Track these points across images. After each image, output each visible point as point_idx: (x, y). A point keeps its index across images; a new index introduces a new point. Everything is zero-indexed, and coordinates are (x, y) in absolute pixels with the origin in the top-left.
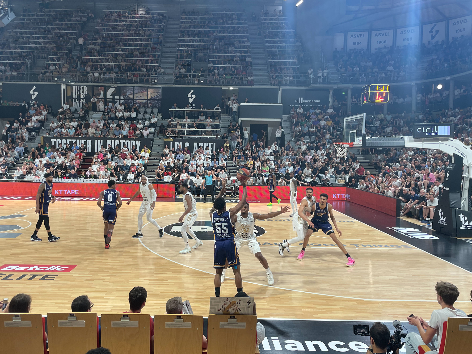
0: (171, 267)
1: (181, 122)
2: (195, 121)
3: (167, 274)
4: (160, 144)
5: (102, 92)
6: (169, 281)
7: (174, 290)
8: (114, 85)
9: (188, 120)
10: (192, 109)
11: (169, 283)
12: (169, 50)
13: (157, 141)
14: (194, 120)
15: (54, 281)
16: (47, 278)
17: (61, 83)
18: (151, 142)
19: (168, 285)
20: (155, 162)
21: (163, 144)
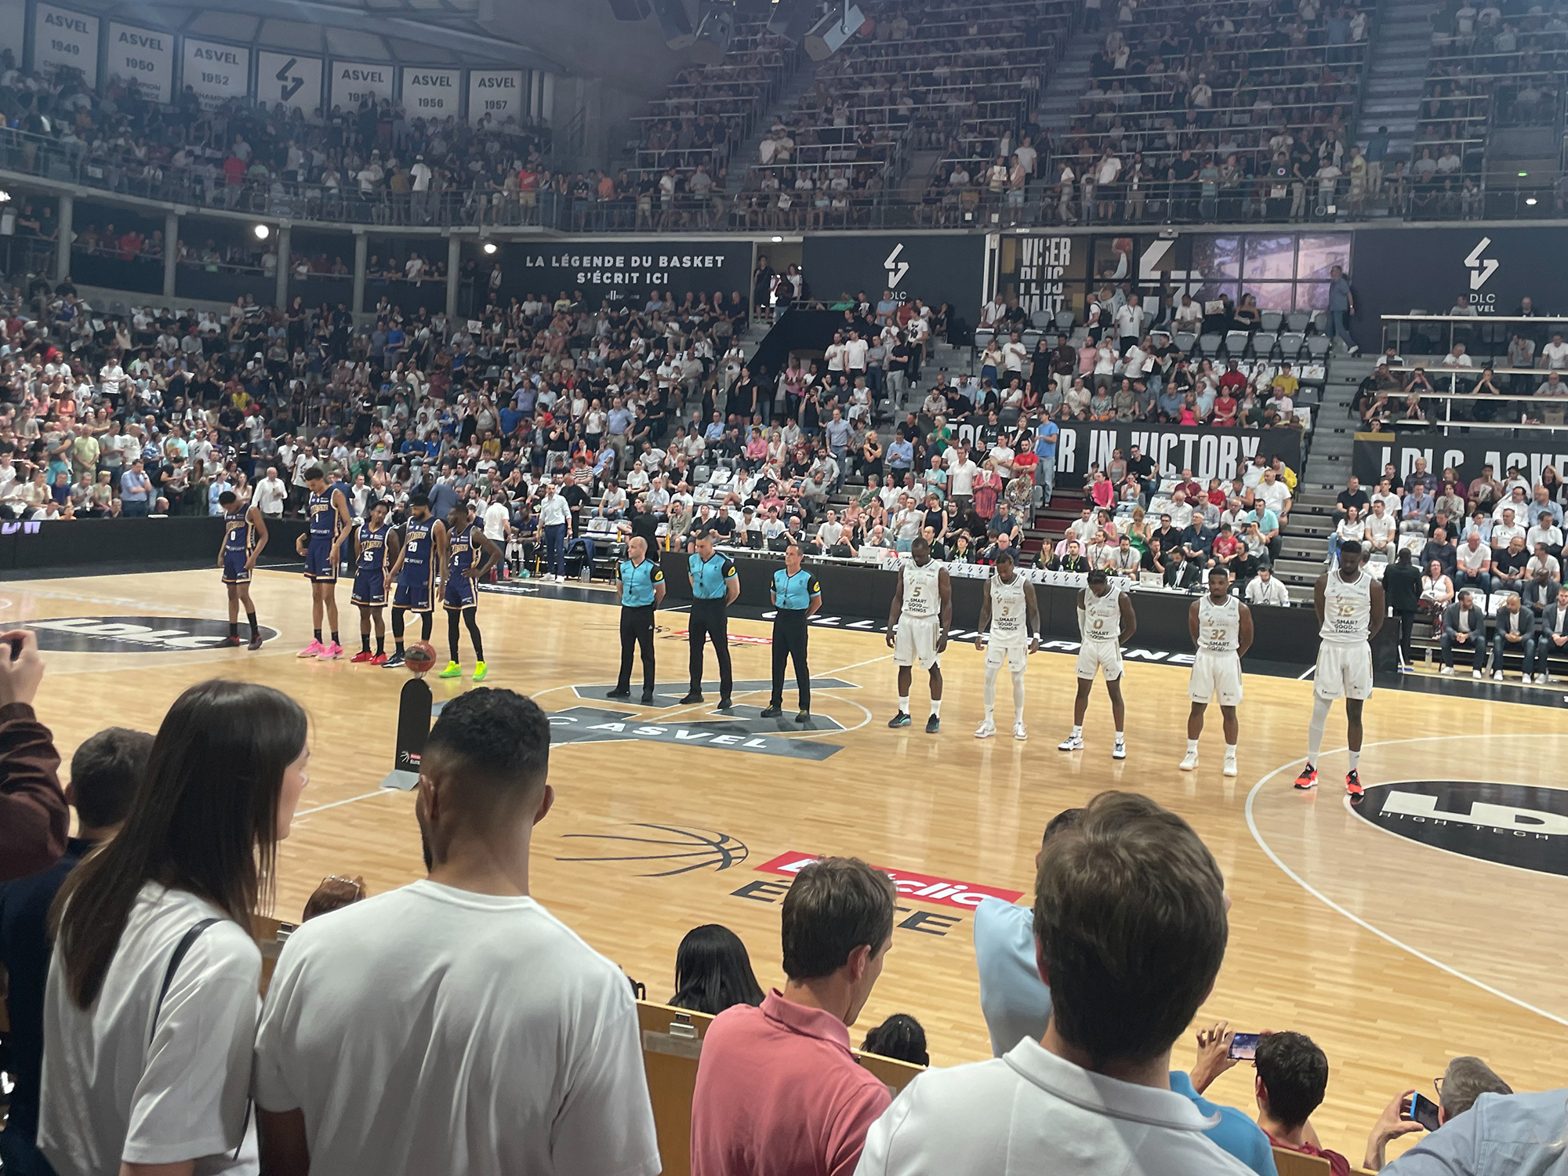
0: (1388, 966)
1: (1429, 366)
2: (1488, 366)
3: (1370, 990)
4: (1336, 450)
5: (1123, 258)
6: (1380, 1023)
7: (1401, 1065)
8: (1172, 230)
9: (1465, 359)
10: (1480, 314)
11: (1381, 1030)
12: (1390, 88)
13: (1324, 440)
14: (1487, 359)
15: (948, 940)
16: (921, 925)
17: (986, 230)
18: (1302, 444)
19: (1376, 1038)
20: (1317, 523)
21: (1351, 451)
